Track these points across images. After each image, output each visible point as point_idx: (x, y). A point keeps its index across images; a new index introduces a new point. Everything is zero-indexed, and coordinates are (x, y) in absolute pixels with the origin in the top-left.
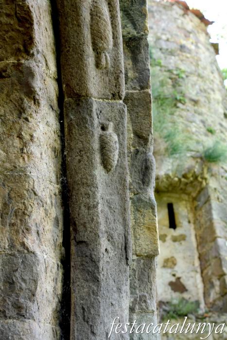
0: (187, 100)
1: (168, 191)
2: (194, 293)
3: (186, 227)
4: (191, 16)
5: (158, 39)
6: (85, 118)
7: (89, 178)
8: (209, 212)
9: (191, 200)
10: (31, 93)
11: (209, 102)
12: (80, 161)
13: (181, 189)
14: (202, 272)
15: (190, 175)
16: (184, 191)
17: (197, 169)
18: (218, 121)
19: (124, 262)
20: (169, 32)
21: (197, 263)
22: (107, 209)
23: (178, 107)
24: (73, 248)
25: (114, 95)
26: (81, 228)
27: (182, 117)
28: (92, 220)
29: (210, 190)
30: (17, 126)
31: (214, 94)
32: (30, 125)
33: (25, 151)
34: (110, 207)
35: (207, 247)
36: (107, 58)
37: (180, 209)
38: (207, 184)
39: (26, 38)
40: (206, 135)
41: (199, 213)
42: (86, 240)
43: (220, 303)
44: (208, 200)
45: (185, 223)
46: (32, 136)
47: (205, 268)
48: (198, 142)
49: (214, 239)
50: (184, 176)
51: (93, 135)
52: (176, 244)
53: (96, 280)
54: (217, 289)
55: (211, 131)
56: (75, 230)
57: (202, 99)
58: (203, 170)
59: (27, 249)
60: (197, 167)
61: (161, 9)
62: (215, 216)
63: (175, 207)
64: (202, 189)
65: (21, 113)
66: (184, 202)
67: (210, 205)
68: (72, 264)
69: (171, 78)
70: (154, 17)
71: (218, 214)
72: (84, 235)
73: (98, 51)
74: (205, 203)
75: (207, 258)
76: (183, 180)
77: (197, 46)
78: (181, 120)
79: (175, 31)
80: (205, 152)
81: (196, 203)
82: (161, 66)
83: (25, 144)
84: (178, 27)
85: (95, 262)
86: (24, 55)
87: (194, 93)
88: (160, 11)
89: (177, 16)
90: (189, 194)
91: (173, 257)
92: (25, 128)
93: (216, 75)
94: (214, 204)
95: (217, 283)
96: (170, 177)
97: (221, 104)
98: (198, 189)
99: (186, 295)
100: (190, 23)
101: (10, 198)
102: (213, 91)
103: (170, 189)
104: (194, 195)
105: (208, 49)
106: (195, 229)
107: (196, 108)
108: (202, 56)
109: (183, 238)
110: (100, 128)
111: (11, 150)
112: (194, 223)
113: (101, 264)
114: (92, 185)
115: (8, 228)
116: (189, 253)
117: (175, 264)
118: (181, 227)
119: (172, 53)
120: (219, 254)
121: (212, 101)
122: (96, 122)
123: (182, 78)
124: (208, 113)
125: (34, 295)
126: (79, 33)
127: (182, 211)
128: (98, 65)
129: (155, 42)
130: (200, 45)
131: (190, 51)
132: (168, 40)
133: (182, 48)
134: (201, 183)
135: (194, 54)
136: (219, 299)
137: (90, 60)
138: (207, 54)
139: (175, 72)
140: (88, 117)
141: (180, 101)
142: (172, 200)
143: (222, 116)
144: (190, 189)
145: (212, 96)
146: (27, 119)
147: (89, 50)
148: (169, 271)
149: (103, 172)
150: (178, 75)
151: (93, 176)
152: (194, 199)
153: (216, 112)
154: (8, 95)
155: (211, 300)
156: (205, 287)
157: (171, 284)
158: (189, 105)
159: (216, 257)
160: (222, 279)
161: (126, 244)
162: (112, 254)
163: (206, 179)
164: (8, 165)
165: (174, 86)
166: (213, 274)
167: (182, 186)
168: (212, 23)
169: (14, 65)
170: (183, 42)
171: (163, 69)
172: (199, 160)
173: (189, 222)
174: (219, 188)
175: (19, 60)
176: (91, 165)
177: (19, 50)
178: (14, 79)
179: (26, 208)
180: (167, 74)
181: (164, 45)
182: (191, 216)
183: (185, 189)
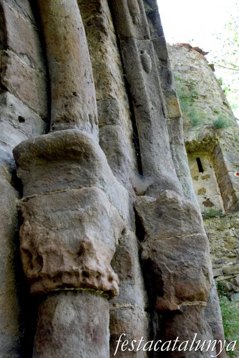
0: (199, 97)
1: (196, 151)
2: (218, 206)
3: (209, 170)
4: (194, 51)
5: (176, 66)
6: (131, 48)
7: (138, 75)
8: (222, 158)
9: (210, 154)
10: (102, 29)
11: (213, 97)
12: (132, 68)
13: (204, 149)
14: (222, 194)
15: (207, 139)
16: (205, 149)
17: (211, 134)
18: (220, 106)
19: (162, 115)
20: (182, 61)
21: (218, 189)
22: (149, 90)
23: (194, 101)
24: (135, 110)
25: (145, 37)
26: (137, 99)
27: (197, 106)
28: (143, 94)
29: (220, 145)
30: (99, 46)
31: (215, 91)
32: (105, 45)
33: (104, 56)
34: (151, 90)
35: (223, 179)
36: (138, 19)
37: (204, 161)
38: (218, 142)
39: (97, 4)
40: (214, 115)
41: (216, 160)
42: (141, 104)
43: (233, 208)
44: (220, 151)
45: (209, 168)
46: (106, 50)
47: (223, 191)
48: (209, 119)
49: (227, 173)
50: (204, 140)
51: (137, 55)
52: (205, 180)
53: (149, 121)
54: (231, 200)
55: (216, 112)
56: (135, 102)
57: (208, 95)
58: (214, 134)
59: (112, 97)
60: (211, 133)
61: (175, 50)
62: (226, 159)
63: (201, 160)
64: (216, 146)
65: (99, 40)
66: (206, 156)
67: (222, 154)
68: (136, 117)
69: (188, 86)
70: (171, 54)
71: (227, 158)
72: (139, 102)
73: (133, 15)
74: (219, 154)
75: (223, 185)
76: (203, 142)
77: (200, 66)
78: (197, 108)
79: (186, 60)
80: (214, 124)
81: (213, 155)
82: (180, 80)
83: (103, 54)
84: (187, 58)
85: (147, 113)
86: (97, 13)
87: (203, 92)
88: (175, 51)
89: (186, 52)
90: (208, 151)
91: (203, 188)
92: (102, 46)
93: (215, 81)
94: (224, 153)
95: (231, 197)
96: (195, 142)
97: (220, 98)
98: (214, 146)
99: (213, 208)
100: (194, 55)
101: (100, 78)
102: (214, 90)
103: (197, 149)
104: (211, 151)
105: (207, 68)
106: (215, 170)
107: (205, 100)
108: (204, 72)
109: (208, 176)
110: (140, 52)
111: (97, 57)
112: (214, 167)
113: (150, 114)
114: (140, 78)
115: (101, 90)
116: (212, 185)
117: (205, 192)
118: (206, 170)
119: (186, 72)
120: (230, 181)
121: (215, 96)
122: (137, 49)
123: (194, 84)
124: (214, 103)
125: (118, 116)
126: (122, 7)
127: (206, 161)
128: (134, 22)
129: (175, 68)
130: (202, 66)
131: (196, 69)
132: (182, 65)
133: (191, 68)
134: (215, 142)
135: (199, 71)
136: (233, 206)
137: (130, 20)
138: (207, 70)
139: (189, 82)
140: (133, 47)
141: (195, 97)
142: (199, 156)
143: (222, 104)
144: (209, 148)
145: (214, 93)
146: (102, 42)
147: (128, 15)
148: (202, 196)
149: (145, 73)
150: (192, 83)
151: (140, 74)
152: (212, 153)
153: (218, 101)
154: (92, 33)
155: (228, 208)
156: (224, 202)
157: (204, 203)
158: (201, 99)
159: (229, 183)
160: (233, 194)
161: (162, 107)
162: (155, 110)
163: (217, 139)
164: (97, 64)
165: (190, 90)
166: (228, 193)
167: (203, 146)
168: (207, 53)
169: (93, 19)
170: (191, 65)
171: (182, 81)
172: (212, 129)
173: (211, 167)
174: (226, 144)
175: (95, 16)
176: (138, 69)
177: (94, 11)
178: (94, 25)
179: (108, 81)
180: (185, 84)
181: (180, 68)
182: (211, 164)
183: (206, 148)
